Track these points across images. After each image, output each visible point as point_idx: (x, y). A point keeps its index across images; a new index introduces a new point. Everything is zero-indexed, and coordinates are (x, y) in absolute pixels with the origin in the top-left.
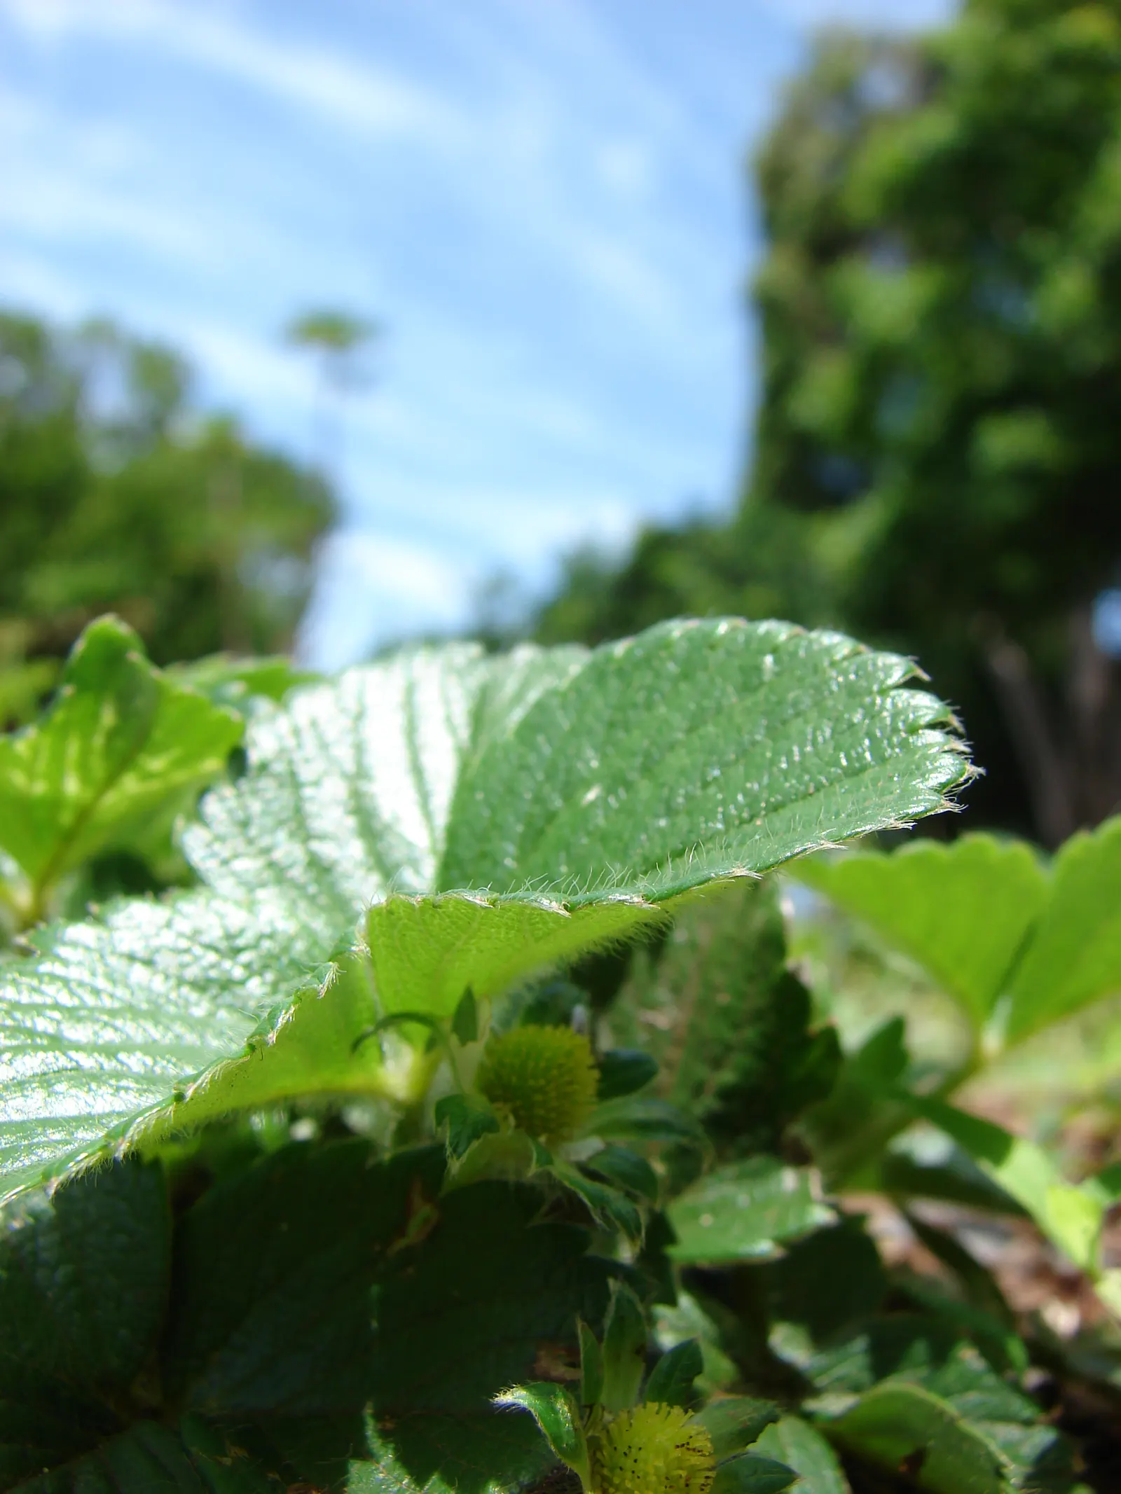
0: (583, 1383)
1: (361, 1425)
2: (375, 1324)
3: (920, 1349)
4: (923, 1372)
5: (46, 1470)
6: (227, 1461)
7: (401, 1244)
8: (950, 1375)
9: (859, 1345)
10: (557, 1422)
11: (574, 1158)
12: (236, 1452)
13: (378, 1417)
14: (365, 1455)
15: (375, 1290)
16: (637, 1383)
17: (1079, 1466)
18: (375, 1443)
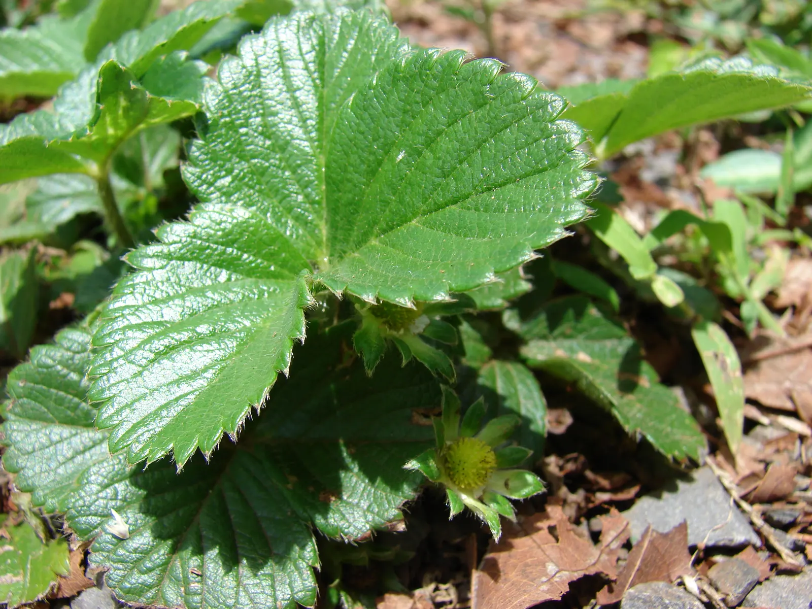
0: (434, 426)
1: (340, 452)
2: (335, 402)
3: (570, 313)
4: (572, 323)
5: (211, 491)
6: (290, 486)
7: (340, 367)
8: (585, 323)
9: (543, 317)
10: (431, 471)
11: (417, 331)
12: (293, 479)
13: (347, 445)
14: (346, 469)
15: (332, 386)
16: (457, 425)
17: (643, 352)
18: (348, 460)
